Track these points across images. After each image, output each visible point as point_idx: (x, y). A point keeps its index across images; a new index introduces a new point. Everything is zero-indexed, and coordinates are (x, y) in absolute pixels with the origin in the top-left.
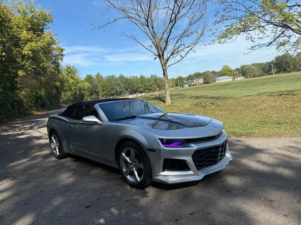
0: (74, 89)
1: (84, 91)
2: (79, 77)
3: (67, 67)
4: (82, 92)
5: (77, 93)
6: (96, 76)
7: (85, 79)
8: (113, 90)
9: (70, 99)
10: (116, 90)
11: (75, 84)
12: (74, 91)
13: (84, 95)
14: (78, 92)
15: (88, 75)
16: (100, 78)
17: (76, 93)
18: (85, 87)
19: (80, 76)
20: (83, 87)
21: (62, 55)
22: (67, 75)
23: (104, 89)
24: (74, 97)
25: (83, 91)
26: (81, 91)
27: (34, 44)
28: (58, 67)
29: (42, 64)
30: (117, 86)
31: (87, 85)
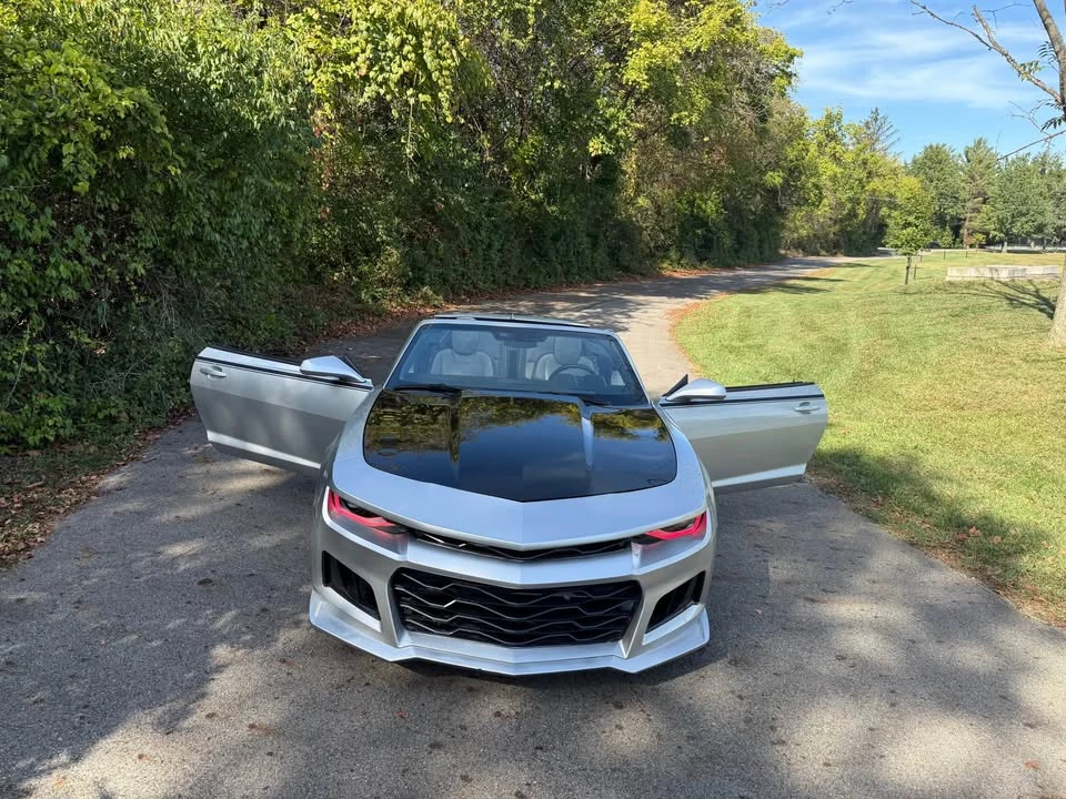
0: (850, 200)
1: (890, 208)
2: (888, 151)
3: (829, 117)
4: (881, 213)
5: (856, 216)
6: (967, 153)
7: (915, 162)
8: (1024, 219)
9: (827, 235)
10: (1040, 219)
11: (860, 181)
12: (849, 206)
13: (887, 226)
14: (861, 212)
15: (931, 147)
16: (981, 162)
17: (853, 214)
18: (899, 195)
19: (891, 151)
20: (891, 196)
21: (789, 75)
22: (820, 145)
23: (911, 219)
24: (842, 231)
25: (884, 211)
26: (878, 210)
27: (660, 48)
28: (763, 119)
29: (675, 116)
30: (1049, 206)
31: (908, 186)
